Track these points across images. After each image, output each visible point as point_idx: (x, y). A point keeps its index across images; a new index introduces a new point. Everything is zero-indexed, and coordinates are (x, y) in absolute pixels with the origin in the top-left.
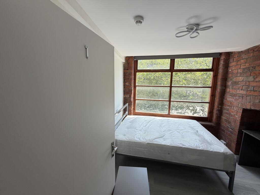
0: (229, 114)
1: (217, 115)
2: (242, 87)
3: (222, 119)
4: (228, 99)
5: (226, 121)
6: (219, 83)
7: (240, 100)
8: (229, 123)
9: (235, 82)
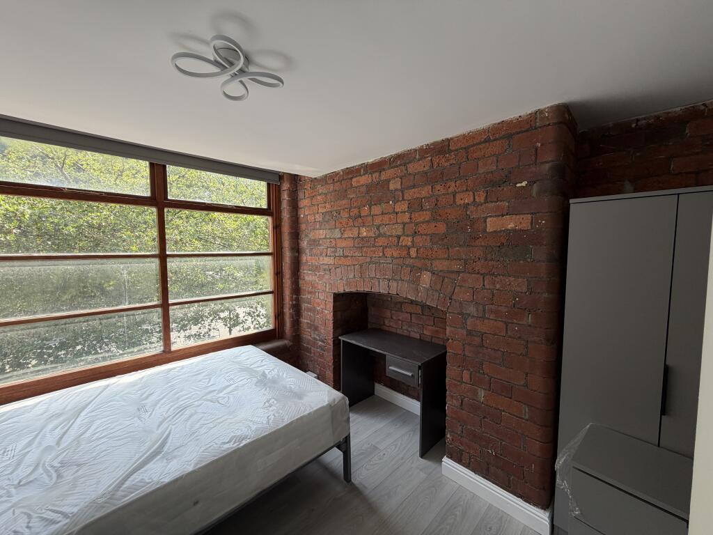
0: (313, 310)
1: (293, 318)
2: (326, 250)
3: (302, 325)
4: (306, 278)
5: (310, 326)
6: (286, 244)
7: (327, 277)
8: (316, 329)
9: (314, 241)
